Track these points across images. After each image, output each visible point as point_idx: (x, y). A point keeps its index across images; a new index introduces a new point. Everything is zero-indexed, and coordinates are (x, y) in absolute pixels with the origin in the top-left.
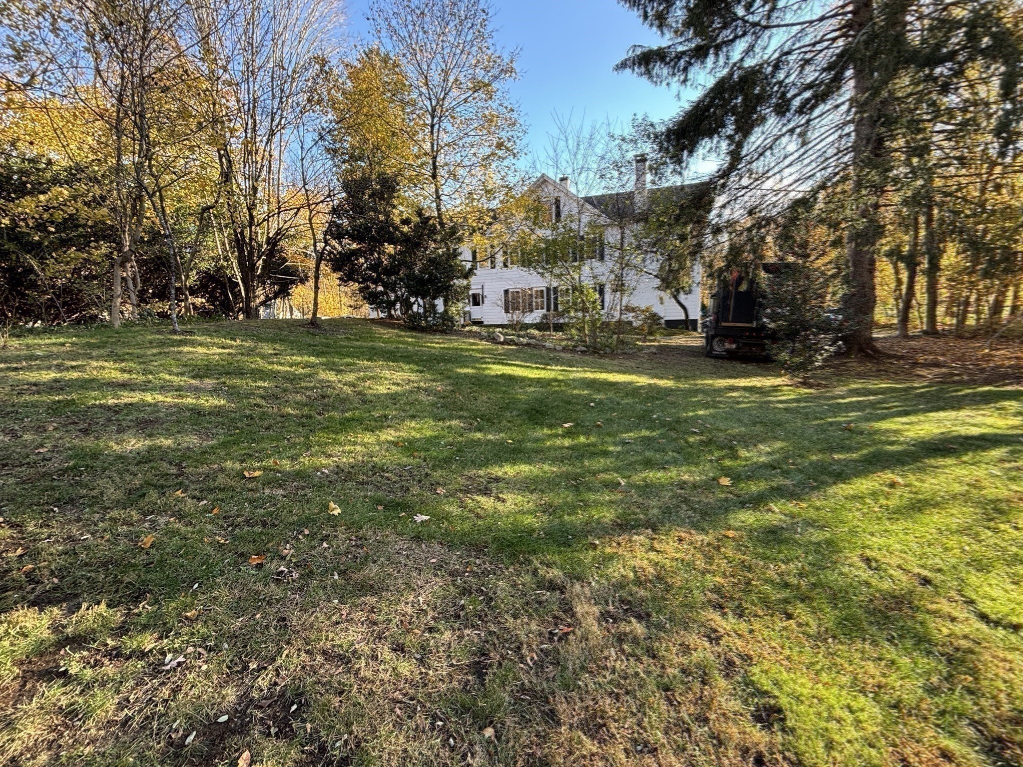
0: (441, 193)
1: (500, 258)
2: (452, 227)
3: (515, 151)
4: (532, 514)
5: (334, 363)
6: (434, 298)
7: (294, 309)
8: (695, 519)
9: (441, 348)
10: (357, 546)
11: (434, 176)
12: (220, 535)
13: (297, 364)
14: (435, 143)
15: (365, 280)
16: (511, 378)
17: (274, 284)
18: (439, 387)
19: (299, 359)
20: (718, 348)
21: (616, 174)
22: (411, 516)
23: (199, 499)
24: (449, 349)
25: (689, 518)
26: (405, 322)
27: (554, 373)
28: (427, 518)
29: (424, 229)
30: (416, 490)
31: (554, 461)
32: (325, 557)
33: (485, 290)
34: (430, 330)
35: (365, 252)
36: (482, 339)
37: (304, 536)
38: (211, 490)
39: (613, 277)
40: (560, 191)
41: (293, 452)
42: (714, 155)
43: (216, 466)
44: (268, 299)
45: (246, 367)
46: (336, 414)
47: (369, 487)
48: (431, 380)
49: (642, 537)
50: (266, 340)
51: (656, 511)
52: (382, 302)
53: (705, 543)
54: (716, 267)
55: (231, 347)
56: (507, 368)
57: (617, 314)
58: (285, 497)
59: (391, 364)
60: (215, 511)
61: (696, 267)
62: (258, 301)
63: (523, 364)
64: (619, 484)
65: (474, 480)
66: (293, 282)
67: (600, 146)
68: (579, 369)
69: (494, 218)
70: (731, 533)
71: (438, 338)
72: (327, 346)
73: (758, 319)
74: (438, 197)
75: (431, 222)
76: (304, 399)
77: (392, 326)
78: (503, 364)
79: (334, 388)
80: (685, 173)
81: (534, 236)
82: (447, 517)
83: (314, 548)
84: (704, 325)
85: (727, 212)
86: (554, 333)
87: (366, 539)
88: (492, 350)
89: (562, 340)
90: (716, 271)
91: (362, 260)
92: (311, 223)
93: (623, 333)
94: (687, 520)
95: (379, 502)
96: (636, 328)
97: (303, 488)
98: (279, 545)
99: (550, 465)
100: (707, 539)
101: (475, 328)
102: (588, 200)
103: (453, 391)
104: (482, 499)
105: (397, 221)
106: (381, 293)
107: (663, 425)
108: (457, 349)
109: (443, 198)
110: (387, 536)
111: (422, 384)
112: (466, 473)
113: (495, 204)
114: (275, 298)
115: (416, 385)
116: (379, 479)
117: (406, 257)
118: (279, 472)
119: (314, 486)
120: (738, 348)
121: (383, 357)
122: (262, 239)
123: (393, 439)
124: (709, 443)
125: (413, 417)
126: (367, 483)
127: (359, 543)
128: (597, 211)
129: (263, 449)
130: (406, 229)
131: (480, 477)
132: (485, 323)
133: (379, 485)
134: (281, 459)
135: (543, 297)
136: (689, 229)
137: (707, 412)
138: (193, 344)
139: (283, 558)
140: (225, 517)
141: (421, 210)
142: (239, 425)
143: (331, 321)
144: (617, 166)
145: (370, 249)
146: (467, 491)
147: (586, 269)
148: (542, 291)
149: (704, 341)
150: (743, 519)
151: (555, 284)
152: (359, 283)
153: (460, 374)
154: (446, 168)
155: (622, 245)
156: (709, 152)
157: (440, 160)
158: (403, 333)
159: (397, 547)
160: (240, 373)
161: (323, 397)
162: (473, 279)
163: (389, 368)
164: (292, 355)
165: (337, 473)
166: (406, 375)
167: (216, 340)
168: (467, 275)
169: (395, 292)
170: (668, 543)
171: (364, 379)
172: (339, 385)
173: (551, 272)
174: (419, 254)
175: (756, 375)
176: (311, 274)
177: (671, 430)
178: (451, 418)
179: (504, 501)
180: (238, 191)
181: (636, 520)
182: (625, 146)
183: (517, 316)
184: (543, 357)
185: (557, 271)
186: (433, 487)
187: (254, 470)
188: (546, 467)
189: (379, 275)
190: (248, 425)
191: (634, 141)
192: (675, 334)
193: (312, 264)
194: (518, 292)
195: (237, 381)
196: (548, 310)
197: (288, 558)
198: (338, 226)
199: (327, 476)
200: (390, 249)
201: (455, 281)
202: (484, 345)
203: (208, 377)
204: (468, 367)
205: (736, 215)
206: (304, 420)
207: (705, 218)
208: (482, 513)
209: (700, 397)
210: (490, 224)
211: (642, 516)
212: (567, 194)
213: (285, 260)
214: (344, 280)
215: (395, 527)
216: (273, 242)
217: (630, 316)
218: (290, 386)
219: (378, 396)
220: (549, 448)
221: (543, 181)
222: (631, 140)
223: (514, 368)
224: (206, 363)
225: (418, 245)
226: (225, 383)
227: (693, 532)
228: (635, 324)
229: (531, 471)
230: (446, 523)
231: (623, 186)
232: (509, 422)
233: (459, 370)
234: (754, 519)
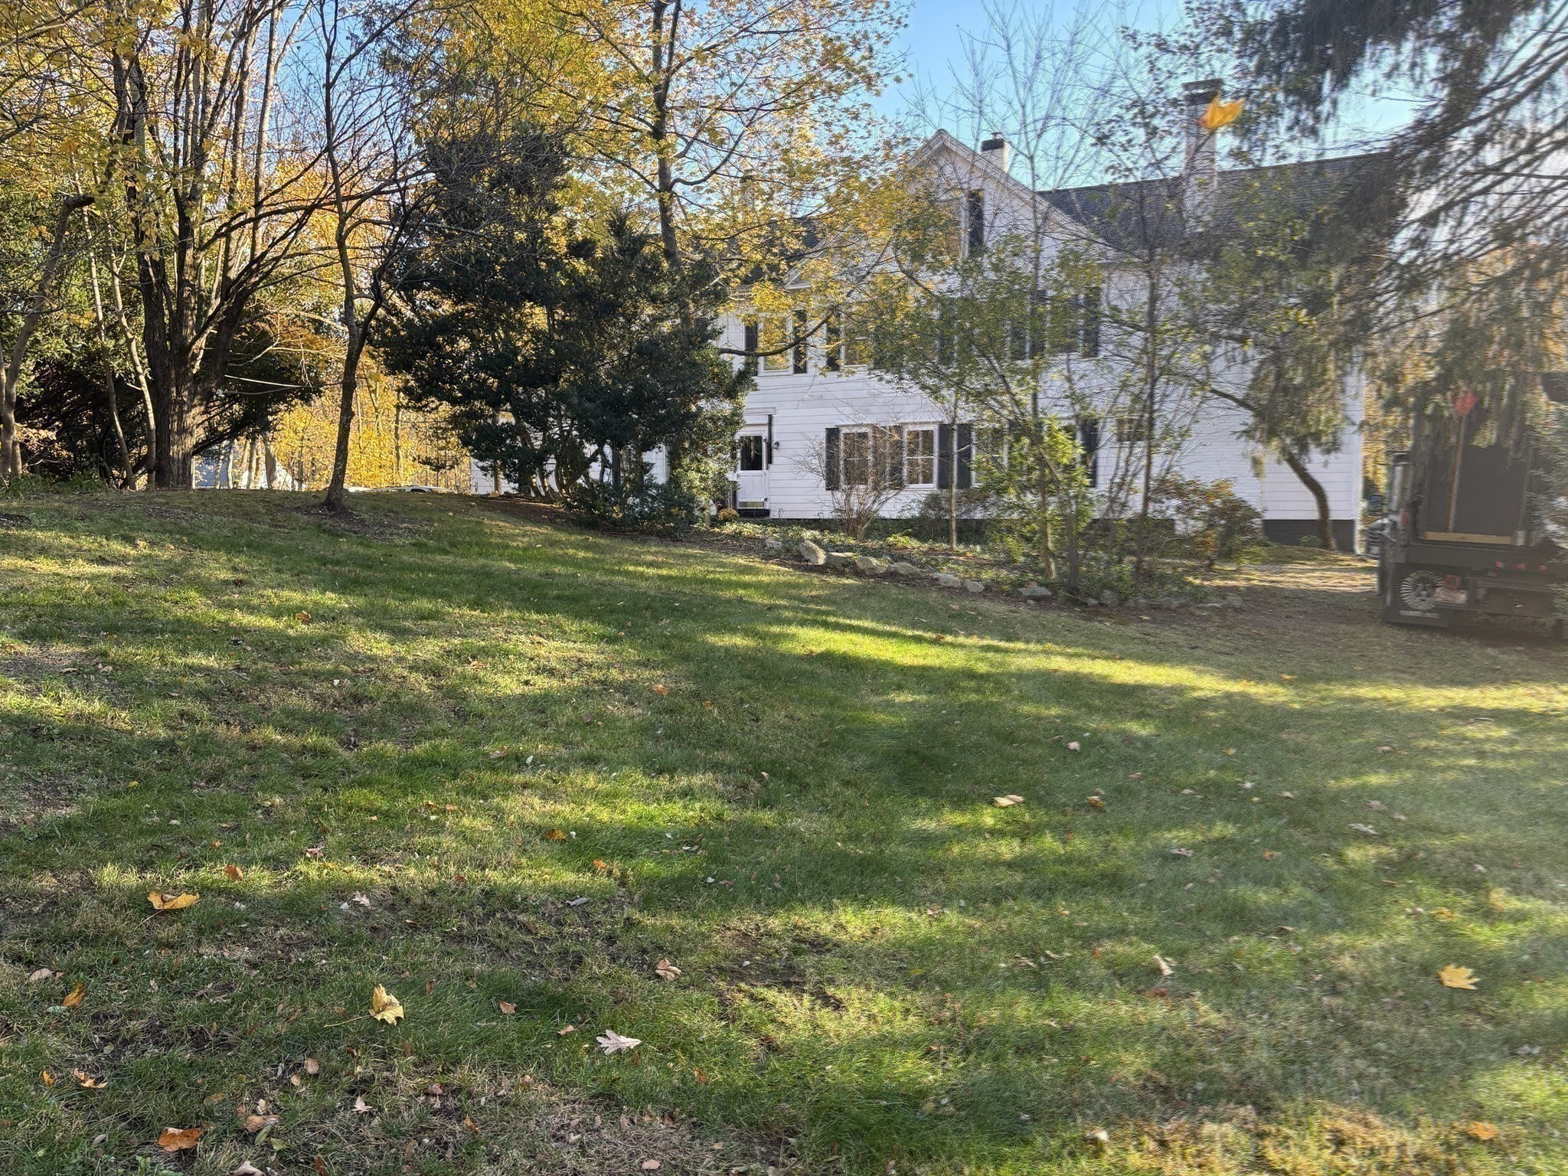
0: (674, 175)
1: (818, 346)
2: (700, 264)
3: (872, 72)
4: (917, 1046)
5: (385, 610)
6: (647, 446)
7: (279, 467)
8: (1379, 1084)
9: (661, 578)
10: (446, 1112)
11: (658, 133)
12: (82, 1067)
13: (293, 611)
14: (665, 50)
15: (468, 396)
16: (847, 665)
17: (232, 399)
18: (659, 681)
19: (296, 597)
20: (1417, 603)
21: (1140, 134)
22: (591, 1034)
23: (29, 963)
24: (682, 580)
25: (1360, 1077)
26: (569, 506)
27: (961, 654)
28: (632, 1042)
29: (629, 267)
30: (598, 965)
31: (974, 900)
32: (361, 1141)
33: (775, 429)
34: (634, 529)
35: (474, 324)
36: (767, 558)
37: (306, 1077)
38: (63, 942)
39: (1125, 400)
40: (986, 176)
41: (276, 845)
42: (1404, 83)
43: (76, 875)
44: (214, 437)
45: (160, 616)
46: (389, 747)
47: (477, 949)
48: (638, 663)
49: (1227, 1128)
50: (216, 544)
51: (1263, 1055)
52: (512, 451)
53: (1410, 1152)
54: (1410, 380)
55: (122, 560)
56: (837, 636)
57: (1136, 503)
58: (254, 966)
59: (535, 617)
60: (72, 998)
61: (1351, 380)
62: (190, 442)
63: (880, 627)
64: (1158, 971)
65: (755, 942)
66: (281, 396)
67: (1096, 59)
68: (1032, 646)
69: (811, 241)
70: (1485, 1130)
71: (652, 551)
72: (367, 563)
73: (1531, 523)
74: (667, 186)
75: (646, 250)
76: (309, 705)
77: (533, 516)
78: (826, 625)
79: (385, 678)
80: (1328, 132)
81: (914, 292)
82: (684, 1043)
83: (330, 1112)
84: (1373, 538)
85: (1441, 235)
86: (961, 548)
87: (470, 1095)
88: (796, 586)
89: (982, 566)
90: (1412, 391)
91: (463, 344)
92: (341, 246)
93: (1150, 551)
94: (1356, 1085)
95: (504, 992)
96: (1183, 540)
97: (304, 944)
98: (236, 1098)
99: (963, 911)
100: (1415, 1142)
101: (749, 528)
102: (1059, 199)
103: (696, 695)
104: (780, 998)
105: (561, 243)
106: (508, 429)
107: (1273, 808)
108: (702, 581)
109: (678, 188)
110: (526, 1087)
111: (614, 673)
112: (734, 922)
113: (812, 205)
114: (233, 435)
115: (596, 674)
116: (503, 929)
117: (578, 338)
118: (241, 897)
119: (332, 939)
120: (1473, 600)
121: (512, 597)
122: (210, 282)
123: (536, 820)
124: (1403, 867)
125: (590, 762)
126: (471, 939)
127: (451, 1103)
128: (1083, 230)
129: (202, 834)
130: (580, 266)
131: (770, 934)
132: (774, 515)
133: (503, 944)
134: (248, 863)
135: (929, 449)
136: (1335, 276)
137: (1395, 779)
138: (25, 549)
139: (247, 1137)
140: (96, 1017)
141: (622, 219)
142: (139, 766)
143: (376, 500)
144: (1143, 111)
145: (488, 318)
146: (736, 974)
147: (1053, 381)
148: (928, 435)
149: (1373, 579)
150: (1516, 1088)
151: (965, 416)
152: (454, 402)
153: (713, 648)
154: (691, 114)
155: (1152, 316)
156: (1388, 76)
157: (679, 90)
158: (562, 536)
159: (555, 1121)
160: (145, 628)
161: (358, 699)
162: (748, 400)
163: (528, 627)
164: (280, 586)
165: (392, 908)
166: (573, 649)
167: (86, 542)
168: (736, 386)
169: (545, 428)
170: (1304, 1150)
171: (461, 656)
172: (398, 671)
173: (959, 385)
174: (613, 331)
175: (1528, 678)
176: (332, 377)
177: (1295, 823)
178: (691, 767)
179: (838, 1006)
180: (155, 160)
181: (1209, 1078)
182: (1164, 61)
183: (860, 498)
184: (931, 610)
185: (975, 383)
186: (646, 957)
187: (177, 890)
188: (952, 917)
189: (505, 383)
190: (161, 768)
191: (1192, 50)
192: (1291, 559)
193: (336, 352)
194: (864, 436)
195: (138, 653)
196: (944, 484)
197: (261, 1138)
198: (412, 257)
199: (368, 914)
200: (538, 317)
201: (702, 403)
202: (774, 572)
203: (61, 637)
204: (733, 631)
205: (1468, 243)
206: (308, 760)
207: (1380, 249)
208: (780, 1037)
209: (1372, 734)
210: (798, 256)
211: (1226, 1068)
212: (1006, 182)
213: (264, 339)
214: (416, 397)
215: (547, 1066)
216: (236, 291)
217: (1170, 506)
218: (273, 669)
219: (500, 703)
220: (958, 865)
221: (941, 148)
222: (1184, 48)
223: (857, 638)
224: (58, 601)
225: (610, 309)
226: (105, 654)
227: (1375, 1120)
228: (1180, 528)
229: (912, 925)
230: (683, 1059)
231: (1157, 165)
232: (847, 784)
233: (713, 639)
234: (1548, 1091)
